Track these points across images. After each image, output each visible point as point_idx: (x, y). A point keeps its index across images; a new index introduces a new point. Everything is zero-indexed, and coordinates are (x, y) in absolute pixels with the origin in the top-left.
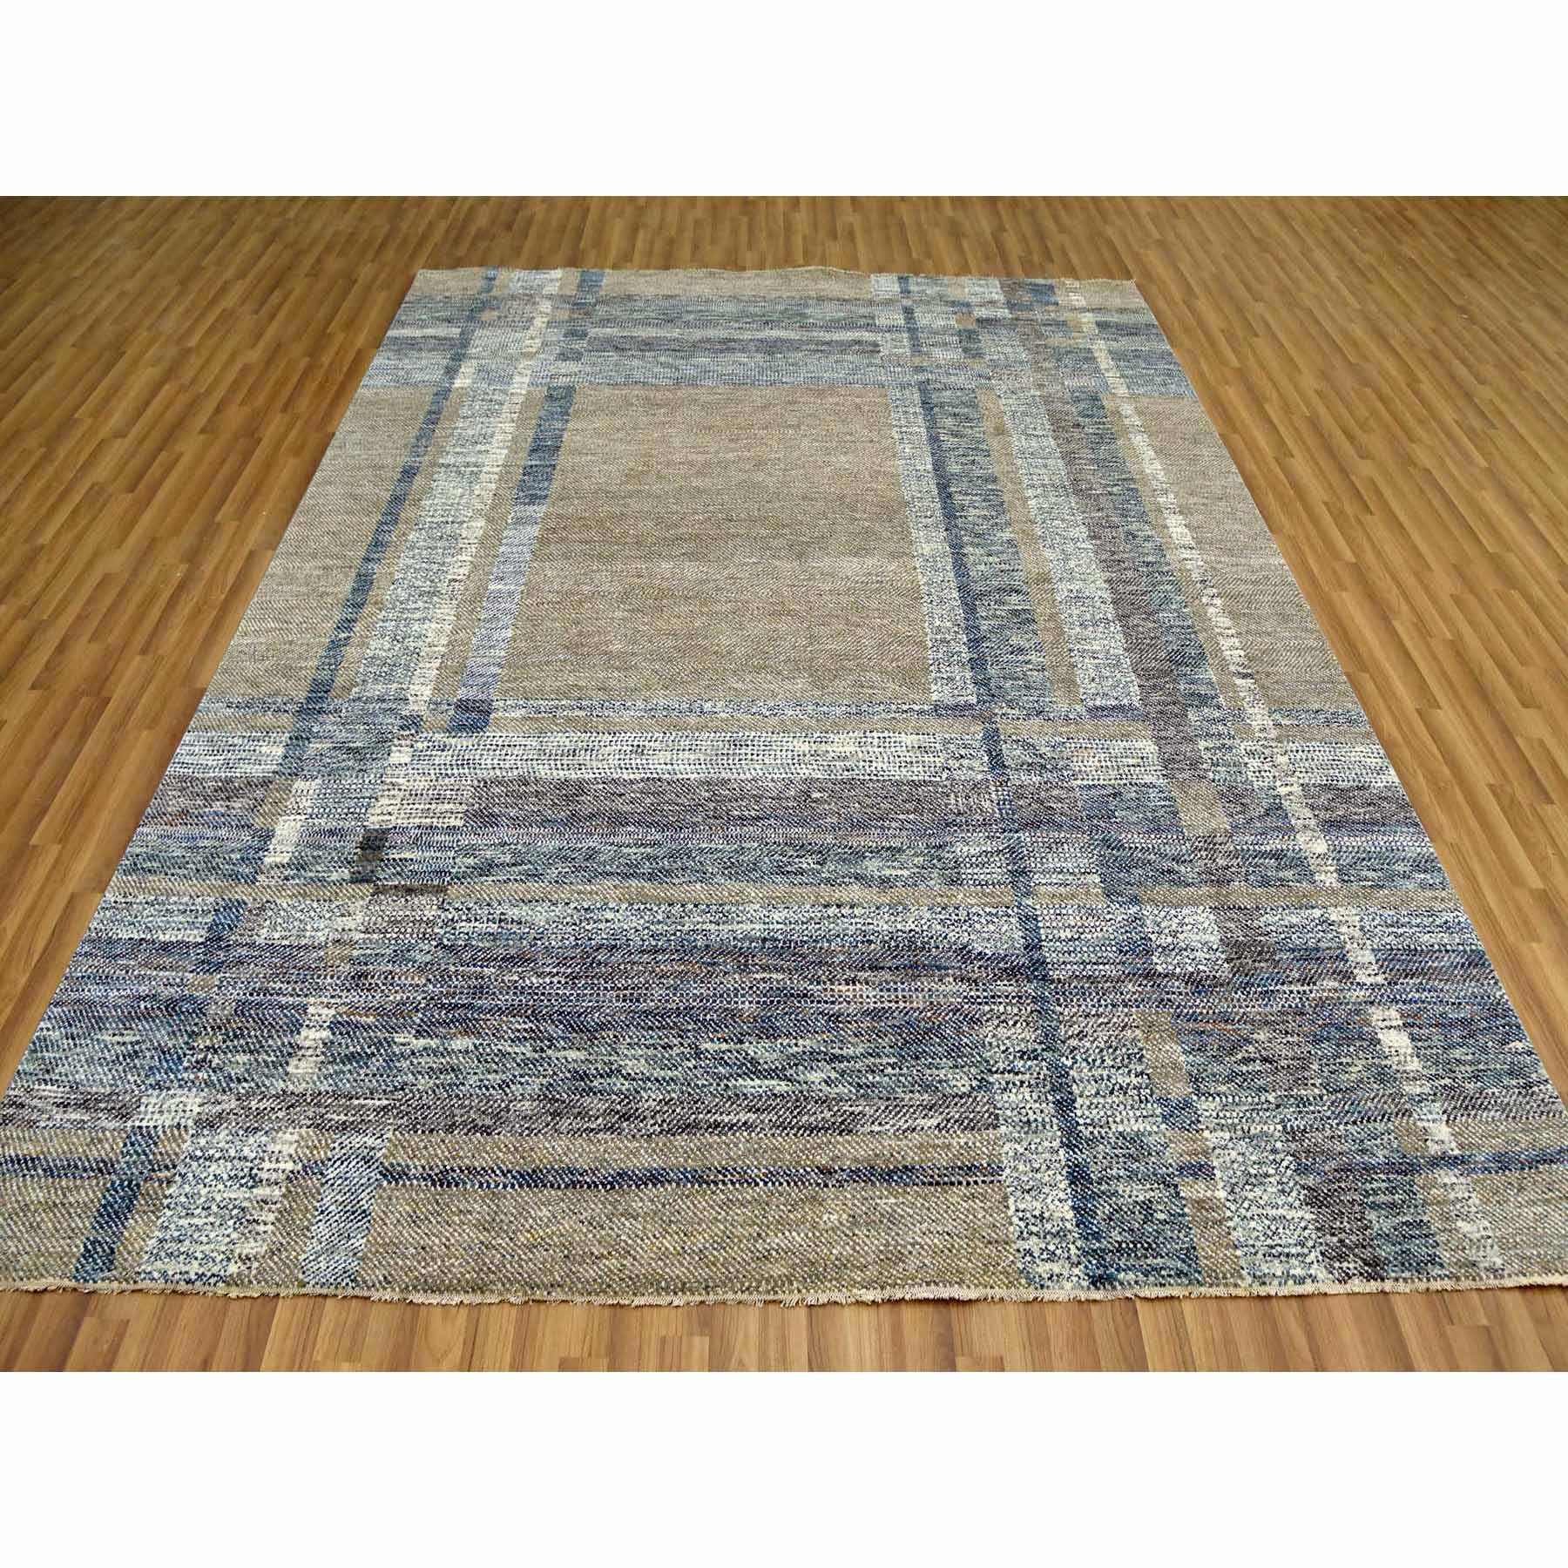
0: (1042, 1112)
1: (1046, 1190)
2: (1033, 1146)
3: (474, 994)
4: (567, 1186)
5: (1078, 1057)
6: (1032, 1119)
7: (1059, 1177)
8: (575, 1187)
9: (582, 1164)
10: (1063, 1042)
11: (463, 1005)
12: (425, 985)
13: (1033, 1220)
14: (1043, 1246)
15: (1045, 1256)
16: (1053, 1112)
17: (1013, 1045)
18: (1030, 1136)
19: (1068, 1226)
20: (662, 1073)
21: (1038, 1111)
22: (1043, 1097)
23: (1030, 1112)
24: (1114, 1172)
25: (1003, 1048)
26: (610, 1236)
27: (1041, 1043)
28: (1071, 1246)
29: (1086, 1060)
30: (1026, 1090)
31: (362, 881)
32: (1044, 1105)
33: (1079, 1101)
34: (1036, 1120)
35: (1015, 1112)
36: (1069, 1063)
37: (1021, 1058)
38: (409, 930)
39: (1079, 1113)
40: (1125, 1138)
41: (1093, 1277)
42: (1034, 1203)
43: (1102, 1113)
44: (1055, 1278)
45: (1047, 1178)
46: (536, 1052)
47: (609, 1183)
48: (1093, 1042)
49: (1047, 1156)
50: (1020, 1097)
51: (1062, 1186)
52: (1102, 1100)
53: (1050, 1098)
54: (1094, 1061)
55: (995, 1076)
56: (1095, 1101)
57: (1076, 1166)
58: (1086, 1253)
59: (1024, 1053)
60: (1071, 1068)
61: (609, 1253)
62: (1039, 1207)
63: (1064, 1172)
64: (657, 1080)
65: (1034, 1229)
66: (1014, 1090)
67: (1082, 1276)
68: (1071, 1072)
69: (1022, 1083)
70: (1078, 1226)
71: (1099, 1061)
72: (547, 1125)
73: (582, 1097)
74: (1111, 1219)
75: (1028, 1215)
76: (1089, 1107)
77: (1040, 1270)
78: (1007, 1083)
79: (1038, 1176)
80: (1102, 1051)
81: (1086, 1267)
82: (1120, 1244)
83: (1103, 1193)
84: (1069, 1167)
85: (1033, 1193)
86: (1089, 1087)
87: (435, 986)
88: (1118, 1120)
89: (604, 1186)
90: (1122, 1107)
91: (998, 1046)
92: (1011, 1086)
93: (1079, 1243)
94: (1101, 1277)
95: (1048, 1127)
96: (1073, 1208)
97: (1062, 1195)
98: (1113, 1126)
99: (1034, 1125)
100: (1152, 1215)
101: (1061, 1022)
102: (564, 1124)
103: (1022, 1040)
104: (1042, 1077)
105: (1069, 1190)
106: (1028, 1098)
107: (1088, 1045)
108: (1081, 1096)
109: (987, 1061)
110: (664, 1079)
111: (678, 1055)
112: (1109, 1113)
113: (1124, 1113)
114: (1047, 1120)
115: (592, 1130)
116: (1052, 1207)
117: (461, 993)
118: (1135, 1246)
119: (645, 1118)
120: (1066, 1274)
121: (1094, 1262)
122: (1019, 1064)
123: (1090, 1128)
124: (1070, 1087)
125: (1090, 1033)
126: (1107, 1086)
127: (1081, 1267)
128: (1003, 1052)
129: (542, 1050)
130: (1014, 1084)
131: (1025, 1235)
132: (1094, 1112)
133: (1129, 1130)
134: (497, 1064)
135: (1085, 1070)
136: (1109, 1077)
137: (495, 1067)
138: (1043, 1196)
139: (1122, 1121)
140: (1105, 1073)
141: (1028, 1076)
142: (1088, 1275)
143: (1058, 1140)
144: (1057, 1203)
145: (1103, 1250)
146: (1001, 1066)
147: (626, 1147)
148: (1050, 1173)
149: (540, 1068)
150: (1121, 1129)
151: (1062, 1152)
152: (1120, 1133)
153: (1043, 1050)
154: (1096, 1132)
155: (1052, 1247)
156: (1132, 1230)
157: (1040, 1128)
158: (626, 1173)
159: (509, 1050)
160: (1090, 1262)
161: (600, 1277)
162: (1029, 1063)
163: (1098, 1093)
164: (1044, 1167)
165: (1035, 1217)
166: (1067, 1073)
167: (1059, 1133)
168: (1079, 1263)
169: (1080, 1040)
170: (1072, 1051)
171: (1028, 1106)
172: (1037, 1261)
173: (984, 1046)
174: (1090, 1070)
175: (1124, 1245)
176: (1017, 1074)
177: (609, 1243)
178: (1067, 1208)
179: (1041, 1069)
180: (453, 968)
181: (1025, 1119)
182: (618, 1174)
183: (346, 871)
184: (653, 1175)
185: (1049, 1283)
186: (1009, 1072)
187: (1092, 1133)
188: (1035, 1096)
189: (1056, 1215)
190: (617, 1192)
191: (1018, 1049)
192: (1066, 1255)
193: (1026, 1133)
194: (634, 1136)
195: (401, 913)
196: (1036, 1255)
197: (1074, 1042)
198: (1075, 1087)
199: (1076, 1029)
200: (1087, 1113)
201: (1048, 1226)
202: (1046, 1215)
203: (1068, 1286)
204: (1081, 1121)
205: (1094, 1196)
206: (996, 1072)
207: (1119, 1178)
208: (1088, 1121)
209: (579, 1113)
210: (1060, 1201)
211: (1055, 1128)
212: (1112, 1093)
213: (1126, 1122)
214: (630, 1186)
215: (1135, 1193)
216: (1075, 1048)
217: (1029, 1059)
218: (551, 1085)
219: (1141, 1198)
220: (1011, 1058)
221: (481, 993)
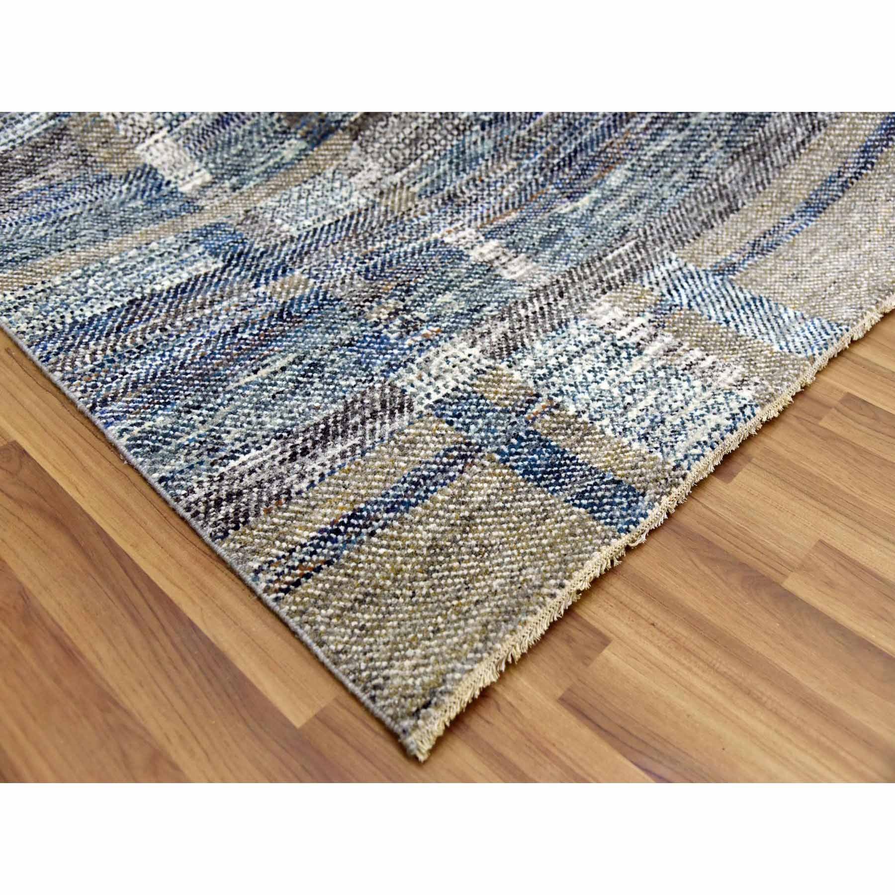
3: (571, 134)
4: (843, 191)
8: (848, 188)
9: (829, 169)
11: (575, 151)
12: (520, 165)
31: (324, 136)
38: (438, 137)
46: (683, 130)
47: (866, 163)
72: (767, 170)
73: (763, 127)
87: (529, 158)
89: (865, 168)
102: (778, 157)
115: (803, 142)
117: (560, 144)
129: (687, 125)
134: (666, 166)
137: (668, 170)
149: (702, 139)
159: (660, 148)
180: (523, 133)
183: (293, 141)
184: (886, 130)
190: (879, 163)
195: (407, 131)
209: (778, 140)
214: (882, 151)
218: (728, 142)
221: (576, 128)
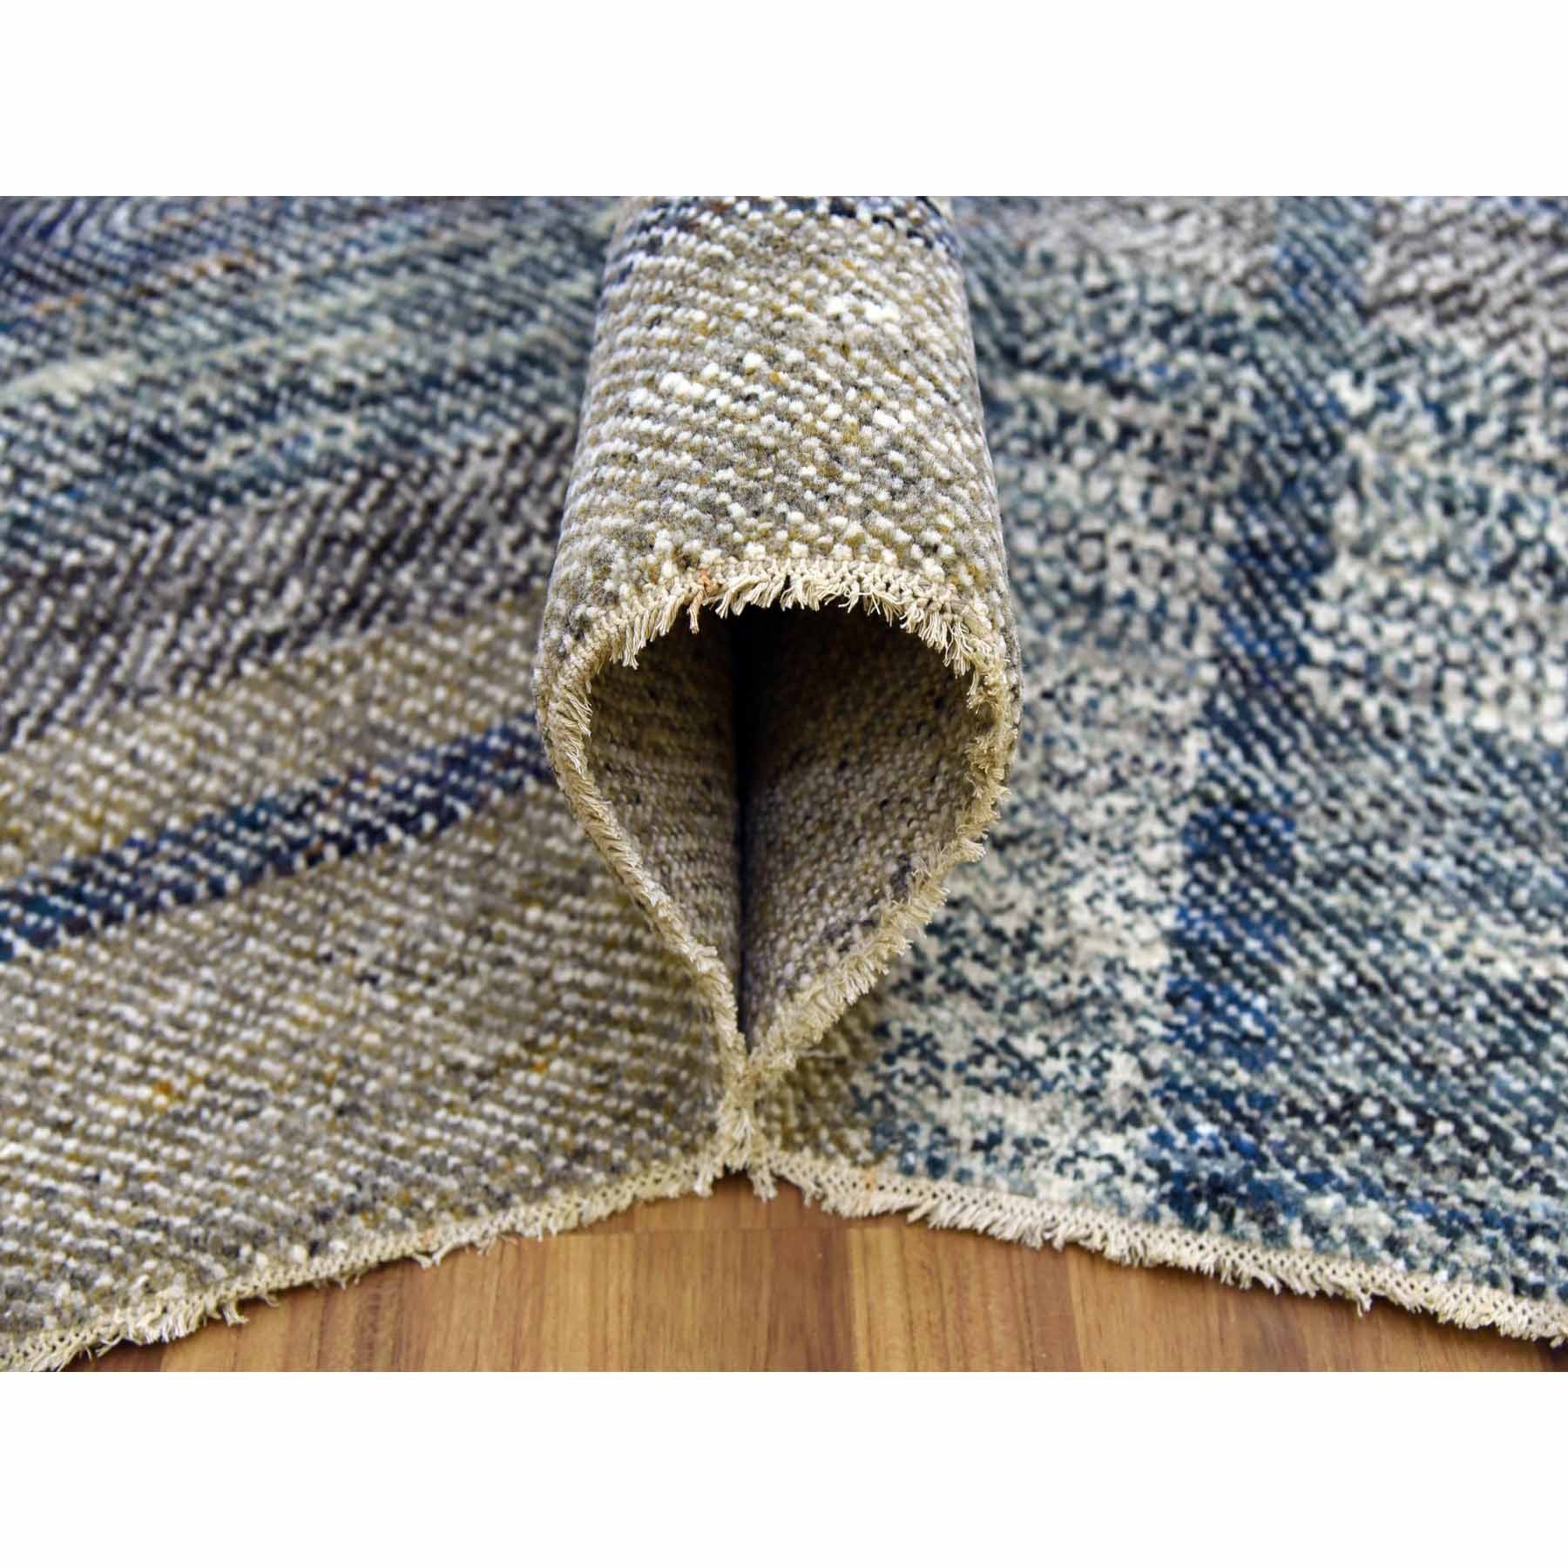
0: (1168, 570)
1: (1079, 855)
2: (1081, 694)
5: (1408, 390)
6: (1116, 588)
7: (1151, 825)
9: (284, 773)
10: (1365, 313)
13: (983, 945)
14: (993, 1035)
15: (989, 1069)
16: (1213, 581)
17: (1142, 282)
18: (1085, 651)
19: (1132, 991)
20: (481, 346)
21: (1151, 567)
22: (1194, 516)
23: (1118, 563)
24: (1405, 861)
25: (1094, 279)
26: (510, 989)
27: (1267, 294)
28: (1118, 1059)
29: (1438, 410)
30: (1131, 472)
32: (1188, 548)
33: (1346, 569)
34: (1129, 599)
35: (1054, 547)
36: (1358, 400)
37: (1161, 332)
39: (1324, 616)
40: (1494, 757)
41: (1183, 1179)
42: (1013, 890)
43: (1425, 644)
44: (1007, 1150)
45: (1097, 817)
47: (429, 805)
48: (1494, 344)
49: (1129, 740)
50: (1099, 489)
51: (1156, 857)
52: (1443, 594)
53: (1223, 523)
54: (1473, 421)
55: (1028, 380)
56: (1413, 588)
57: (1240, 804)
58: (1173, 1092)
59: (1178, 317)
60: (1361, 423)
61: (531, 1045)
62: (1027, 905)
63: (1180, 815)
64: (468, 375)
65: (976, 975)
66: (1083, 457)
67: (1132, 1164)
68: (1356, 443)
69: (1128, 432)
70: (1174, 999)
71: (1490, 432)
72: (73, 681)
74: (1334, 1008)
75: (972, 923)
76: (1378, 606)
77: (947, 1112)
78: (1066, 420)
79: (1064, 801)
80: (1523, 387)
81: (1162, 1138)
82: (1352, 1102)
83: (1331, 917)
84: (1208, 801)
85: (1020, 855)
86: (1408, 525)
88: (1487, 687)
89: (409, 822)
90: (1524, 641)
91: (1078, 271)
92: (1075, 434)
93: (1157, 1056)
94: (1217, 1187)
95: (1171, 637)
96: (1175, 938)
97: (1141, 887)
98: (1456, 710)
99: (1113, 615)
100: (1540, 1038)
101: (1378, 235)
102: (147, 652)
103: (1188, 269)
104: (1219, 429)
105: (1178, 879)
106: (1131, 502)
107: (1469, 348)
108: (1360, 550)
109: (1012, 316)
110: (495, 365)
111: (516, 270)
112: (1457, 652)
113: (1524, 669)
114: (1178, 608)
115: (275, 640)
116: (1081, 917)
118: (1426, 1122)
119: (477, 529)
120: (1060, 1142)
121: (1205, 1129)
122: (1143, 355)
123: (1352, 689)
124: (1326, 500)
125: (1498, 301)
126: (1489, 540)
127: (1141, 1136)
128: (1093, 294)
130: (1093, 430)
131: (930, 985)
132: (1395, 631)
133: (1522, 733)
135: (1420, 451)
136: (1513, 509)
138: (1055, 873)
139: (1503, 696)
140: (1502, 487)
141: (1160, 412)
142: (1162, 1168)
143: (1196, 697)
144: (1109, 906)
145: (1267, 1104)
146: (1064, 343)
147: (445, 657)
148: (1120, 802)
150: (1487, 720)
151: (1195, 743)
152: (1480, 738)
153: (1265, 323)
154: (1371, 709)
155: (1030, 1046)
156: (1430, 1070)
157: (1138, 630)
158: (484, 751)
160: (1185, 1125)
161: (527, 1133)
162: (1188, 358)
163: (1437, 558)
164: (1101, 775)
165: (998, 935)
166: (1336, 443)
167: (1209, 674)
168: (1133, 1119)
169: (1443, 320)
170: (1389, 358)
171: (1120, 533)
172: (948, 1079)
173: (1018, 259)
174: (1442, 454)
175: (1370, 1109)
176: (1118, 391)
177: (513, 1016)
178: (1146, 930)
179: (1229, 394)
181: (1082, 582)
182: (451, 762)
185: (976, 1163)
186: (1089, 376)
187: (1351, 707)
188: (1162, 500)
189: (1087, 946)
190: (471, 828)
191: (1157, 294)
192: (1085, 1080)
193: (1071, 638)
194: (459, 608)
196: (950, 1056)
197: (1412, 325)
198: (1346, 506)
199: (1440, 273)
200: (1359, 626)
201: (1041, 977)
202: (1049, 938)
203: (1059, 1188)
204: (1322, 651)
205: (1285, 918)
206: (1035, 365)
207: (1419, 883)
208: (1354, 659)
209: (197, 593)
210: (1127, 903)
211: (1202, 647)
212: (1500, 574)
213: (1520, 701)
215: (1481, 946)
216: (1407, 348)
217: (1192, 342)
218: (21, 522)
219: (1507, 969)
220: (1118, 321)
